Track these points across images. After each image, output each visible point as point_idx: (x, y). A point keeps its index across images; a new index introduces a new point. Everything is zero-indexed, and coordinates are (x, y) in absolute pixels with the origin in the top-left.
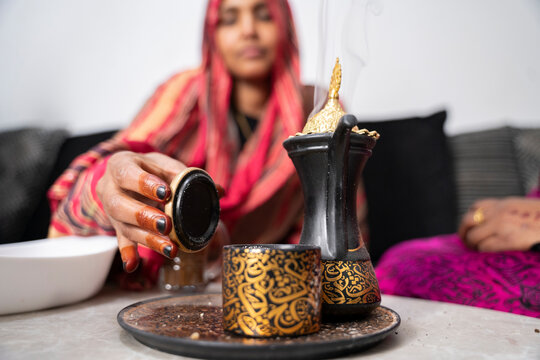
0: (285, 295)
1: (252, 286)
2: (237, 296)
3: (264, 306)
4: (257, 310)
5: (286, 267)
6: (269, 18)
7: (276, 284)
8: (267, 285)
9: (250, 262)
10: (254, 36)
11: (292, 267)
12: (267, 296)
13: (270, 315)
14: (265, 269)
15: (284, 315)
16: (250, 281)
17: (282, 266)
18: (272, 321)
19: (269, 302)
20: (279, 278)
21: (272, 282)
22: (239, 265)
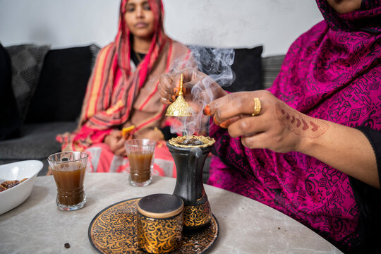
0: (165, 238)
1: (150, 234)
2: (143, 236)
3: (156, 242)
4: (153, 244)
5: (166, 227)
6: (150, 9)
7: (161, 234)
8: (157, 234)
9: (149, 224)
10: (142, 17)
11: (168, 226)
12: (157, 238)
13: (159, 246)
14: (156, 228)
15: (165, 245)
16: (150, 232)
17: (164, 226)
18: (159, 248)
19: (158, 241)
20: (163, 231)
21: (159, 233)
22: (144, 224)
